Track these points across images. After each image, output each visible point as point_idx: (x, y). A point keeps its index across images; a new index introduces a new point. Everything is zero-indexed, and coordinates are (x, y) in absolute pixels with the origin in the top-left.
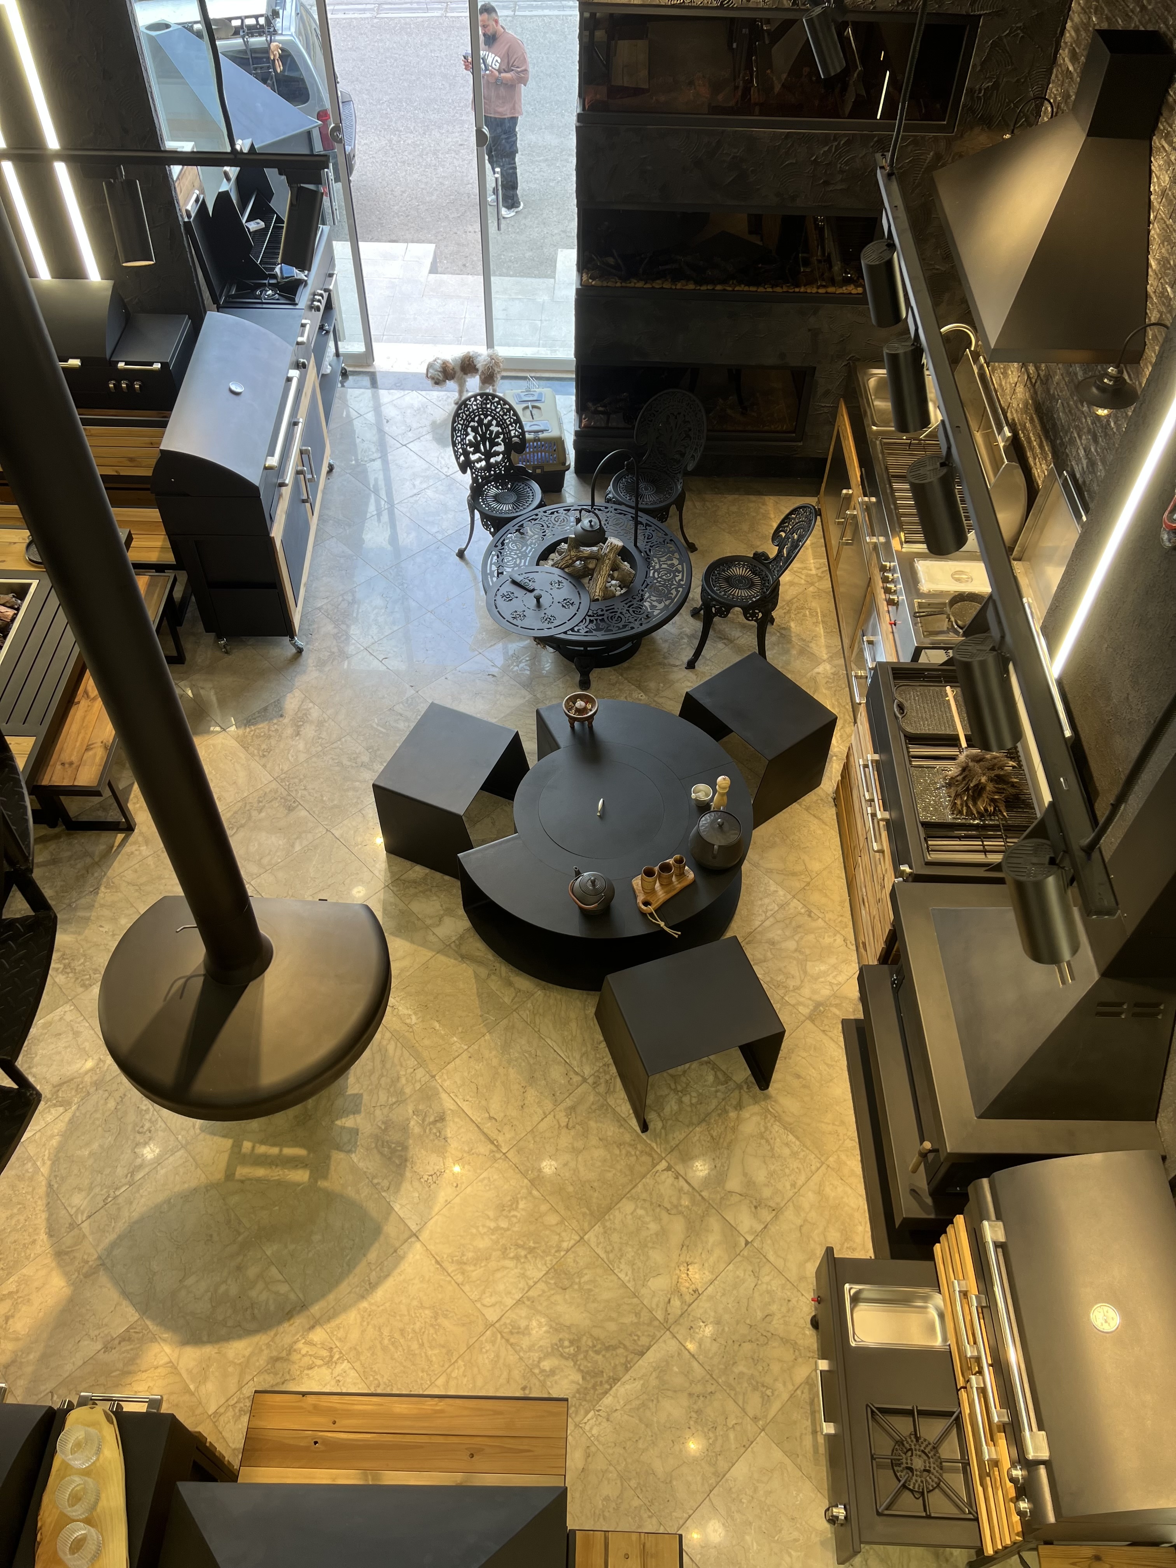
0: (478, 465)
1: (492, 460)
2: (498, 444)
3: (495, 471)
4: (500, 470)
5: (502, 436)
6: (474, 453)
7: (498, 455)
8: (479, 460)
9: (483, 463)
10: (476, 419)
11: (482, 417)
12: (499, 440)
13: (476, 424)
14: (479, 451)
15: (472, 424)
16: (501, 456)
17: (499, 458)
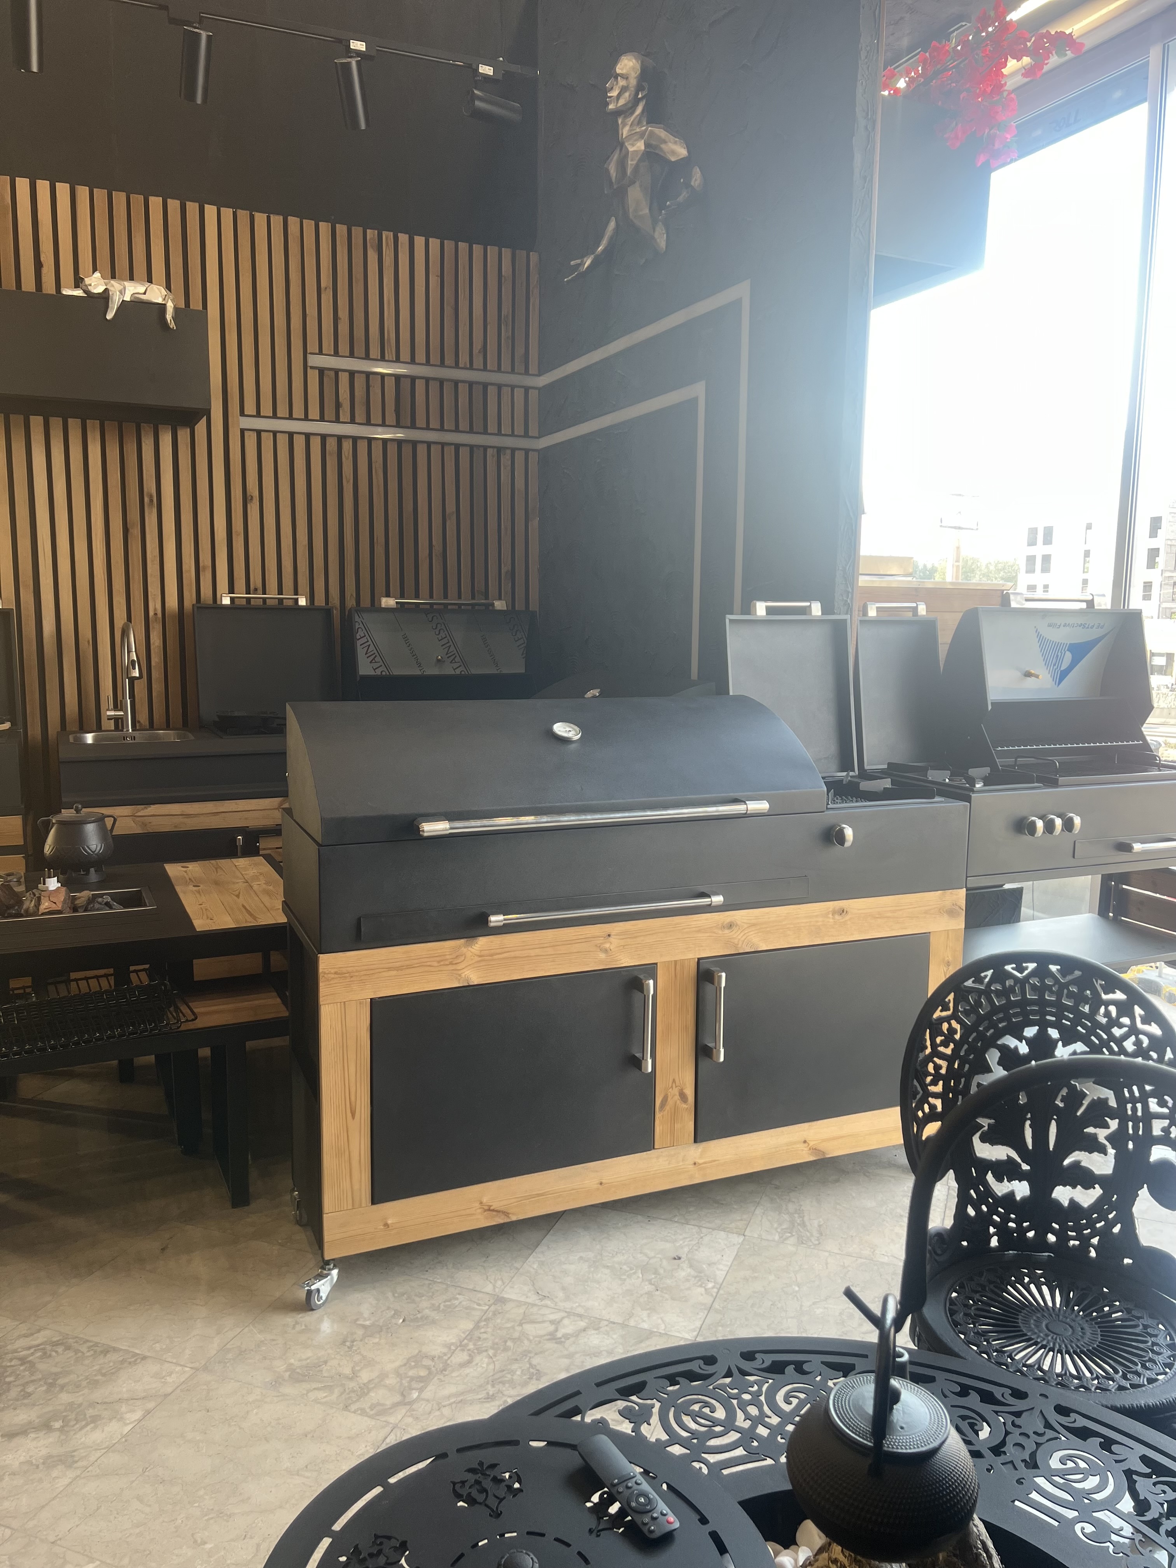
0: (1001, 1188)
1: (1062, 1194)
2: (1093, 1146)
3: (1062, 1237)
4: (1085, 1242)
5: (1114, 1124)
6: (989, 1138)
7: (1088, 1186)
8: (1006, 1170)
9: (1021, 1189)
10: (1030, 1032)
11: (1054, 1033)
12: (1102, 1134)
13: (1024, 1049)
14: (1017, 1144)
15: (1011, 1041)
16: (1097, 1191)
17: (1087, 1197)
